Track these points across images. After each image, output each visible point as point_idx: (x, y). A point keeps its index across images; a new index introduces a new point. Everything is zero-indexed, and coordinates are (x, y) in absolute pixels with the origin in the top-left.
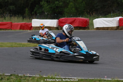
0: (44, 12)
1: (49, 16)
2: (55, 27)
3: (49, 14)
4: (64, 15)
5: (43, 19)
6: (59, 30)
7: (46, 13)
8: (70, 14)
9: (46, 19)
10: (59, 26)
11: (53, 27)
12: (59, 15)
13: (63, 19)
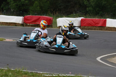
0: (10, 9)
1: (15, 13)
2: (21, 23)
3: (15, 11)
4: (29, 13)
5: (9, 15)
6: (24, 26)
7: (12, 10)
8: (35, 13)
9: (12, 16)
10: (24, 22)
11: (19, 23)
12: (24, 12)
13: (28, 17)
